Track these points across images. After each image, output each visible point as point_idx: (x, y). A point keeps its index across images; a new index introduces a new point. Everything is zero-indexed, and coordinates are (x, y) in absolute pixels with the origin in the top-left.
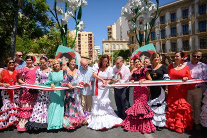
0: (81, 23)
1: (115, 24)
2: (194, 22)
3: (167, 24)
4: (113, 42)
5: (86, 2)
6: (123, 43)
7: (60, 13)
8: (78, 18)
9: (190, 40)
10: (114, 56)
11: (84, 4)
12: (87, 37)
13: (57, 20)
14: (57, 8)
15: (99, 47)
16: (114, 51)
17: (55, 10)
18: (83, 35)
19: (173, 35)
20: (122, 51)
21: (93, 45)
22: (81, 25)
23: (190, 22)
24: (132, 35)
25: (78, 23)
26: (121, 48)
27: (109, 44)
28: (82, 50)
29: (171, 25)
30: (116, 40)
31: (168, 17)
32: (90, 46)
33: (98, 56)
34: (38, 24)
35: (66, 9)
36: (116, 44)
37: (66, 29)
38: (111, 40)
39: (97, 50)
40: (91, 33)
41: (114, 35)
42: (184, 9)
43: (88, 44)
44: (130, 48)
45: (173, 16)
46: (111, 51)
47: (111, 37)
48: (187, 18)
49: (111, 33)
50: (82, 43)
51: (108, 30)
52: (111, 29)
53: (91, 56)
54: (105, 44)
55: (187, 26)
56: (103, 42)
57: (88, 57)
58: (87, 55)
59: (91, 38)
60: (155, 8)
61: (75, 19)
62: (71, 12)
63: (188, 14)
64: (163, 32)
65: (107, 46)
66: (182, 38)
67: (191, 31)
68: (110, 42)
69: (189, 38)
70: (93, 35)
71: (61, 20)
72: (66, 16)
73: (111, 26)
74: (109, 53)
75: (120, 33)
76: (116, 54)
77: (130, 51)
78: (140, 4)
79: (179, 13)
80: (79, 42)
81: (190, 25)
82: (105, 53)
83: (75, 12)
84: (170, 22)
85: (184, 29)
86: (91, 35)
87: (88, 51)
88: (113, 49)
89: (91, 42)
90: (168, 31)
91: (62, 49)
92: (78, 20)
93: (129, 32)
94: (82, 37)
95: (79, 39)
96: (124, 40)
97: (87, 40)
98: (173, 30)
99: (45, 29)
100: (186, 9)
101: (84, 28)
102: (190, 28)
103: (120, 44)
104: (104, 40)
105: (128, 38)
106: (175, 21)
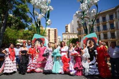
0: (49, 20)
1: (70, 24)
2: (117, 22)
3: (101, 23)
4: (69, 34)
5: (52, 8)
6: (74, 35)
7: (36, 14)
8: (47, 18)
9: (116, 33)
10: (69, 42)
11: (51, 9)
12: (54, 31)
13: (34, 18)
14: (35, 12)
15: (60, 37)
16: (69, 39)
17: (33, 13)
18: (51, 30)
19: (104, 29)
20: (74, 39)
21: (57, 36)
22: (49, 22)
23: (115, 22)
24: (80, 30)
25: (47, 21)
26: (73, 37)
27: (66, 35)
28: (50, 39)
29: (103, 24)
30: (70, 33)
31: (101, 19)
32: (55, 36)
33: (60, 42)
34: (23, 21)
35: (40, 13)
36: (70, 35)
37: (40, 24)
38: (67, 33)
39: (59, 39)
40: (56, 29)
41: (69, 30)
42: (110, 15)
43: (54, 35)
44: (79, 37)
45: (104, 19)
46: (67, 39)
47: (67, 31)
48: (113, 19)
49: (67, 29)
50: (50, 35)
51: (66, 27)
52: (67, 27)
53: (56, 42)
54: (64, 35)
55: (113, 24)
56: (63, 34)
57: (54, 43)
58: (53, 41)
59: (56, 32)
60: (95, 11)
61: (45, 18)
62: (43, 14)
63: (113, 18)
64: (98, 27)
65: (65, 36)
66: (111, 31)
67: (116, 27)
68: (67, 34)
69: (114, 31)
70: (57, 30)
71: (37, 18)
72: (40, 16)
73: (67, 25)
74: (66, 40)
75: (72, 29)
76: (70, 41)
77: (79, 39)
78: (86, 9)
79: (107, 17)
80: (49, 34)
81: (115, 24)
82: (64, 40)
83: (46, 14)
84: (102, 22)
85: (111, 26)
86: (56, 30)
87: (54, 39)
88: (69, 38)
89: (56, 34)
90: (101, 27)
91: (36, 36)
92: (47, 19)
93: (78, 28)
94: (50, 31)
95: (49, 32)
96: (75, 33)
97: (54, 33)
98: (104, 27)
99: (26, 24)
100: (112, 14)
101: (51, 23)
102: (115, 26)
103: (72, 35)
104: (63, 33)
105: (77, 32)
106: (105, 21)
